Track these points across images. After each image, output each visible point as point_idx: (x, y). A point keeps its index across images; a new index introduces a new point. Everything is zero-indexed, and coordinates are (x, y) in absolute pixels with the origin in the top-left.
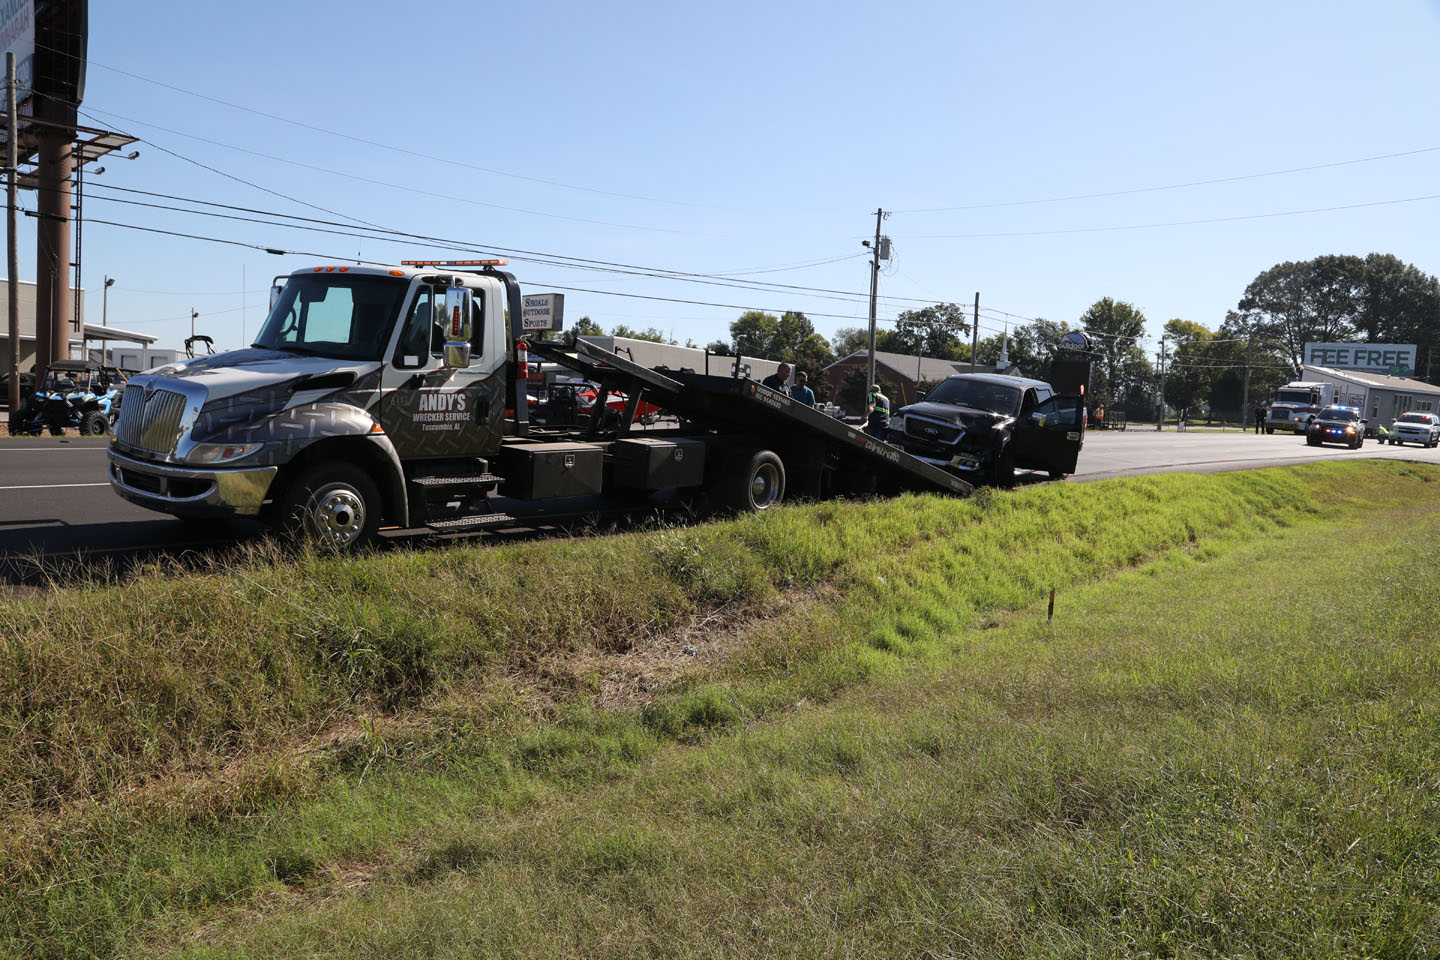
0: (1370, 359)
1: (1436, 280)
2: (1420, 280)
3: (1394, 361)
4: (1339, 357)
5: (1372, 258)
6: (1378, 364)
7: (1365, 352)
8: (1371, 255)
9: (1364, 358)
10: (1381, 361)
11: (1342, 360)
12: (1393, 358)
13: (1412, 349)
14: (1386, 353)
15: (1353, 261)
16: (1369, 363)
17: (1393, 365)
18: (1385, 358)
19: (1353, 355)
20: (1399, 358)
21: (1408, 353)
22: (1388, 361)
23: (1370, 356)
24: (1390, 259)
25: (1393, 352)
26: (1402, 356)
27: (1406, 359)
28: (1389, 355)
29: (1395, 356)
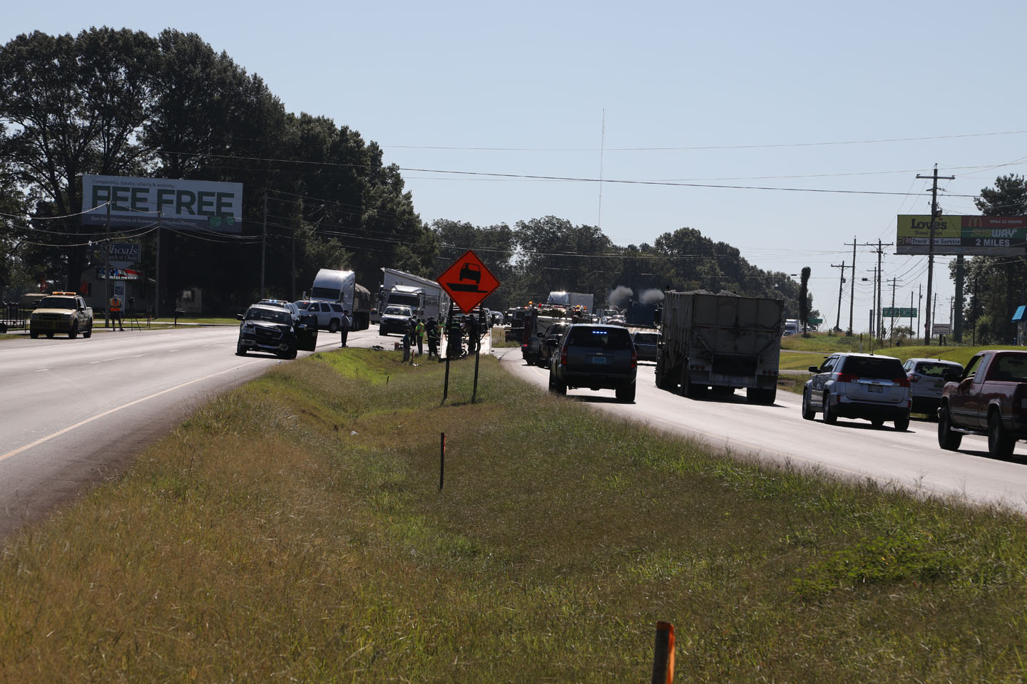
0: (180, 204)
1: (260, 82)
2: (239, 78)
3: (213, 209)
4: (135, 199)
5: (170, 38)
6: (192, 212)
7: (172, 192)
8: (166, 32)
9: (171, 202)
10: (195, 207)
11: (139, 205)
12: (211, 204)
13: (237, 188)
14: (201, 194)
15: (141, 38)
16: (179, 211)
17: (212, 213)
18: (201, 203)
19: (155, 199)
20: (220, 204)
21: (232, 195)
22: (205, 208)
23: (179, 198)
24: (194, 40)
25: (212, 194)
26: (224, 200)
27: (230, 205)
28: (205, 199)
29: (214, 199)
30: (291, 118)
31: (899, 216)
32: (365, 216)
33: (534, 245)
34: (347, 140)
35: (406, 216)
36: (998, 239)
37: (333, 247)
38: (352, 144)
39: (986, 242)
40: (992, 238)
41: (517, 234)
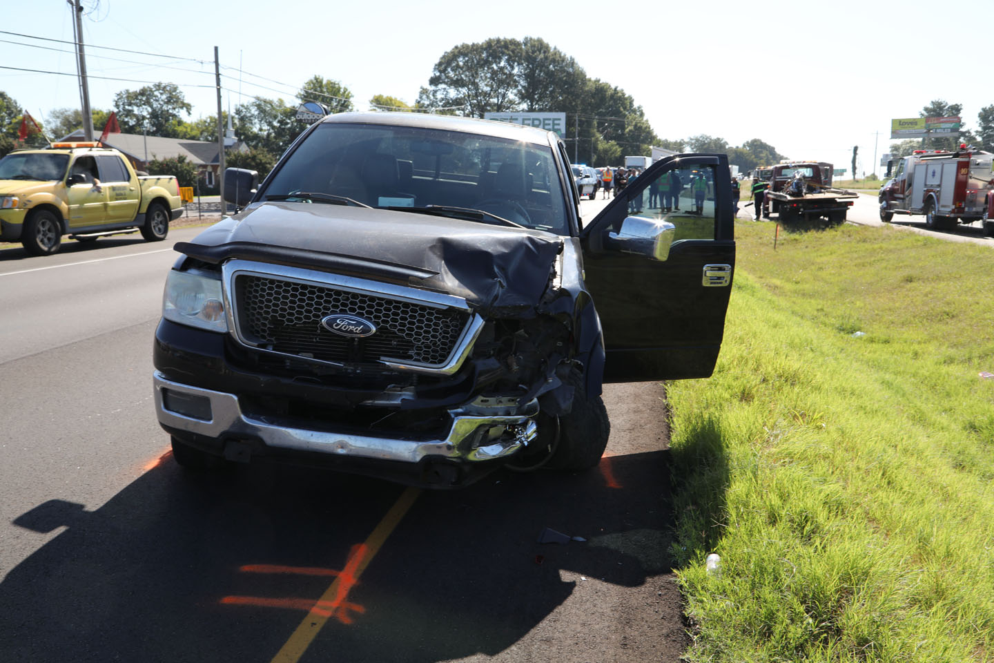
2: (563, 59)
3: (550, 127)
5: (527, 41)
8: (526, 38)
10: (541, 127)
12: (550, 124)
13: (563, 116)
14: (544, 120)
15: (513, 42)
18: (544, 124)
19: (521, 122)
20: (554, 124)
21: (559, 119)
22: (546, 127)
23: (533, 123)
24: (540, 41)
25: (550, 119)
26: (556, 122)
27: (559, 124)
28: (547, 122)
29: (551, 122)
30: (590, 80)
31: (893, 120)
32: (627, 130)
33: (695, 147)
34: (618, 93)
35: (647, 129)
36: (944, 129)
37: (612, 145)
38: (620, 94)
39: (938, 131)
40: (941, 128)
41: (687, 143)
